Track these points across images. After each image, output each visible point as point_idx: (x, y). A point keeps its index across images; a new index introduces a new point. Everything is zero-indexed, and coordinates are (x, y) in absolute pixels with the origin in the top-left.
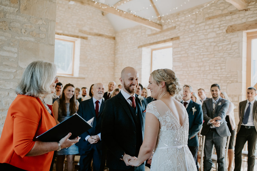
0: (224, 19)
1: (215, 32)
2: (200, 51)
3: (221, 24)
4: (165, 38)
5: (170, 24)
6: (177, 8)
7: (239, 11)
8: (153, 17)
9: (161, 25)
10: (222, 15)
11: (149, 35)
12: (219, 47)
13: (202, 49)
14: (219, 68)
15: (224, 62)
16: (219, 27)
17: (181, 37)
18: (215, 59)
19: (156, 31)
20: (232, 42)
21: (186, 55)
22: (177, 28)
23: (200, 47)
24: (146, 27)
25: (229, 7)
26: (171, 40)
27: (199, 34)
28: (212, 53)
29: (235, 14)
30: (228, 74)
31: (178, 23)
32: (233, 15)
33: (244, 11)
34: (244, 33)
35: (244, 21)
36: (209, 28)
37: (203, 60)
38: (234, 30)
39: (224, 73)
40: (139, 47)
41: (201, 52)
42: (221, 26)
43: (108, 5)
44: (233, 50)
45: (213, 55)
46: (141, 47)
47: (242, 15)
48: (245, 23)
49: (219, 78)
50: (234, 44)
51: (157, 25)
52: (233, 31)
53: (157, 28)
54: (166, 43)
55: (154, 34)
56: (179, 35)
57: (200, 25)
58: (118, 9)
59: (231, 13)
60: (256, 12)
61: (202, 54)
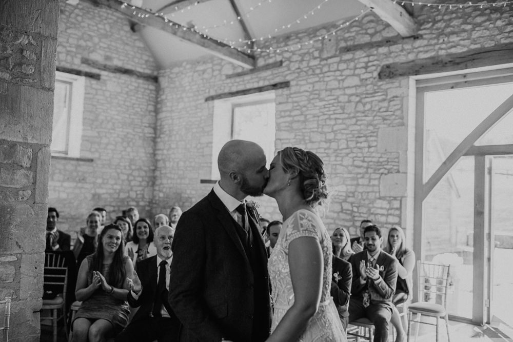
0: (375, 52)
1: (359, 75)
2: (329, 111)
3: (369, 61)
4: (261, 84)
5: (271, 55)
6: (289, 26)
7: (403, 38)
8: (240, 40)
9: (252, 58)
10: (371, 45)
11: (229, 77)
12: (364, 105)
13: (334, 108)
14: (365, 144)
15: (375, 134)
16: (366, 67)
17: (292, 83)
18: (358, 128)
19: (243, 68)
20: (389, 97)
21: (302, 118)
22: (284, 64)
23: (329, 104)
24: (222, 60)
25: (384, 29)
26: (272, 87)
27: (327, 79)
28: (352, 115)
29: (395, 43)
30: (381, 157)
31: (287, 55)
32: (391, 45)
33: (412, 39)
34: (412, 79)
35: (411, 57)
36: (347, 69)
37: (335, 128)
38: (393, 73)
39: (374, 154)
40: (207, 100)
41: (332, 112)
42: (370, 64)
43: (148, 10)
44: (391, 111)
45: (354, 120)
46: (212, 98)
47: (408, 47)
48: (413, 61)
49: (365, 165)
50: (394, 100)
51: (246, 57)
52: (391, 76)
53: (246, 62)
54: (262, 93)
55: (239, 75)
56: (288, 78)
57: (330, 61)
58: (170, 21)
59: (388, 42)
60: (433, 42)
61: (333, 117)
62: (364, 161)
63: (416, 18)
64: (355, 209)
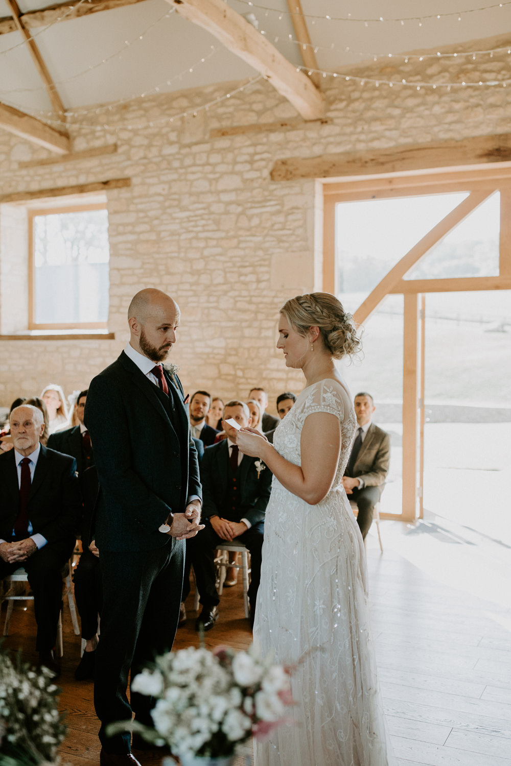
0: (265, 140)
1: (239, 173)
2: (196, 226)
3: (256, 154)
4: (82, 180)
5: (98, 134)
7: (306, 121)
9: (65, 135)
10: (257, 128)
11: (24, 165)
12: (250, 218)
13: (203, 222)
14: (252, 278)
15: (267, 263)
16: (251, 162)
17: (135, 181)
18: (241, 253)
19: (49, 152)
20: (286, 208)
21: (153, 237)
22: (120, 150)
23: (196, 216)
24: (11, 135)
25: (277, 105)
26: (102, 186)
27: (191, 177)
28: (232, 233)
29: (294, 128)
30: (275, 297)
31: (125, 135)
32: (289, 131)
33: (319, 123)
34: (319, 182)
35: (317, 150)
36: (223, 162)
37: (206, 253)
38: (291, 173)
39: (265, 293)
41: (200, 229)
42: (257, 157)
44: (289, 229)
45: (235, 241)
47: (312, 135)
48: (320, 156)
49: (253, 307)
50: (292, 213)
51: (57, 135)
52: (289, 176)
53: (56, 143)
54: (84, 195)
55: (42, 163)
56: (128, 173)
57: (195, 149)
59: (283, 125)
60: (348, 130)
61: (201, 235)
62: (250, 302)
63: (324, 92)
64: (240, 373)
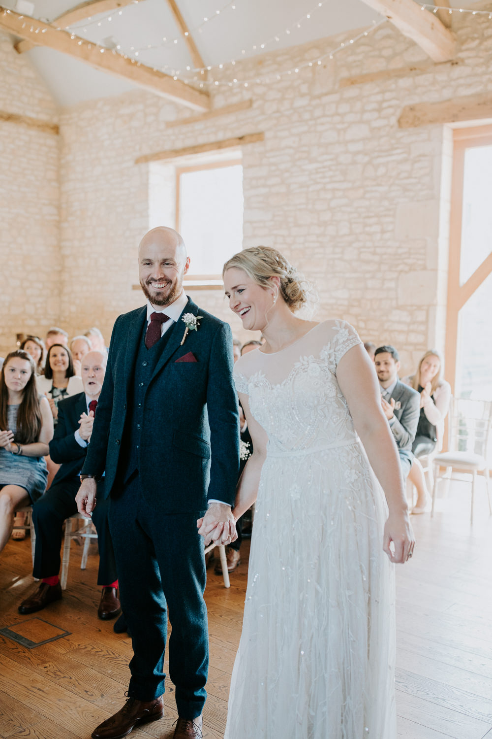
0: (393, 86)
1: (367, 122)
2: (324, 177)
3: (384, 101)
4: (220, 136)
5: (236, 90)
6: (263, 46)
7: (436, 64)
8: (188, 68)
9: (206, 93)
10: (386, 75)
11: (170, 125)
12: (376, 168)
13: (331, 173)
14: (377, 228)
15: (392, 213)
16: (379, 110)
17: (268, 135)
18: (367, 203)
19: (192, 111)
20: (412, 156)
21: (284, 189)
22: (255, 105)
23: (324, 167)
24: (159, 98)
25: (406, 50)
26: (238, 141)
27: (320, 128)
28: (358, 184)
29: (423, 72)
30: (400, 247)
31: (259, 90)
32: (418, 75)
33: (449, 65)
34: (447, 129)
35: (447, 93)
36: (351, 112)
37: (333, 204)
38: (419, 119)
39: (389, 243)
40: (138, 161)
41: (327, 180)
42: (385, 105)
43: (44, 20)
44: (416, 178)
45: (361, 191)
46: (146, 159)
47: (442, 78)
48: (449, 100)
49: (377, 258)
50: (419, 161)
51: (197, 94)
52: (417, 123)
53: (196, 102)
54: (222, 150)
55: (186, 122)
56: (261, 127)
57: (325, 99)
58: (78, 38)
59: (413, 69)
60: (479, 70)
61: (329, 186)
62: (374, 253)
63: (456, 32)
64: (362, 325)
